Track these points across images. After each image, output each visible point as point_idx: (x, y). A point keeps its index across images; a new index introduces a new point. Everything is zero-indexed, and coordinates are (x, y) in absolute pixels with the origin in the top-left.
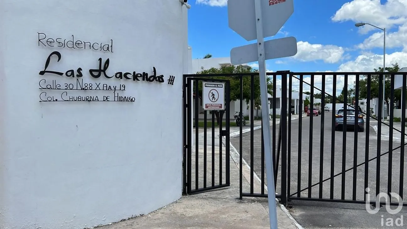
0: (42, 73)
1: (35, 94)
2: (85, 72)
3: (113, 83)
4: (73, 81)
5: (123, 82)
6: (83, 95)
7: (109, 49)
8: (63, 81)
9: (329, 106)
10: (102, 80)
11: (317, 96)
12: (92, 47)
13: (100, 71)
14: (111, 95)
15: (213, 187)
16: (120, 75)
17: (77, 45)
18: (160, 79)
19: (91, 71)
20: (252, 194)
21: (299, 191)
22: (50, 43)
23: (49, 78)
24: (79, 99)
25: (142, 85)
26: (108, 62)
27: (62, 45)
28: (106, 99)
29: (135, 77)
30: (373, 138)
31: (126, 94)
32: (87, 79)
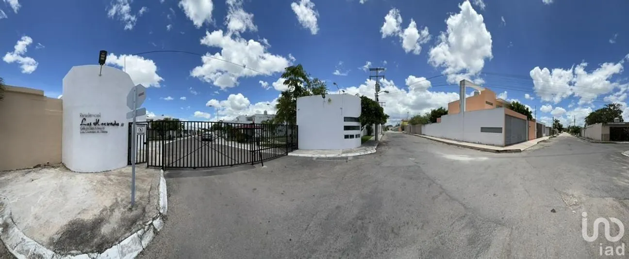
0: (81, 125)
1: (79, 130)
2: (92, 124)
3: (101, 126)
4: (88, 127)
5: (104, 126)
6: (91, 131)
7: (99, 116)
8: (86, 127)
9: (207, 133)
10: (97, 126)
11: (203, 129)
12: (94, 116)
13: (96, 123)
14: (100, 131)
15: (140, 163)
16: (102, 124)
17: (90, 116)
18: (118, 125)
19: (94, 123)
20: (152, 166)
21: (169, 164)
22: (83, 116)
23: (83, 126)
24: (90, 132)
25: (111, 127)
26: (99, 120)
27: (86, 116)
28: (98, 132)
29: (108, 124)
30: (213, 143)
31: (105, 130)
32: (93, 126)
